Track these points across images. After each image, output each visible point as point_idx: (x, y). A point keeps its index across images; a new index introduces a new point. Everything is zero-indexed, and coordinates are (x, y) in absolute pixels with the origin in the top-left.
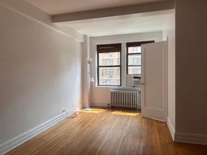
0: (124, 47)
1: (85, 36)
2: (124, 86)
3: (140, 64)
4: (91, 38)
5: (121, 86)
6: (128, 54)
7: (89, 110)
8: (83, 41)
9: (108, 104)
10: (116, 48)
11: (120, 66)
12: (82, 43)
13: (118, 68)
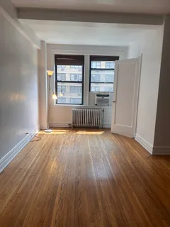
1: (42, 42)
2: (86, 104)
6: (91, 69)
9: (69, 124)
10: (77, 60)
11: (82, 82)
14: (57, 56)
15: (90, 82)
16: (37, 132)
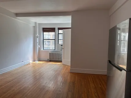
0: (56, 30)
1: (36, 23)
2: (56, 50)
3: (62, 39)
4: (39, 24)
5: (55, 50)
6: (58, 34)
7: (37, 62)
8: (34, 25)
9: (48, 59)
10: (53, 30)
11: (55, 40)
12: (34, 27)
13: (53, 40)
14: (43, 29)
15: (58, 40)
16: (31, 62)
